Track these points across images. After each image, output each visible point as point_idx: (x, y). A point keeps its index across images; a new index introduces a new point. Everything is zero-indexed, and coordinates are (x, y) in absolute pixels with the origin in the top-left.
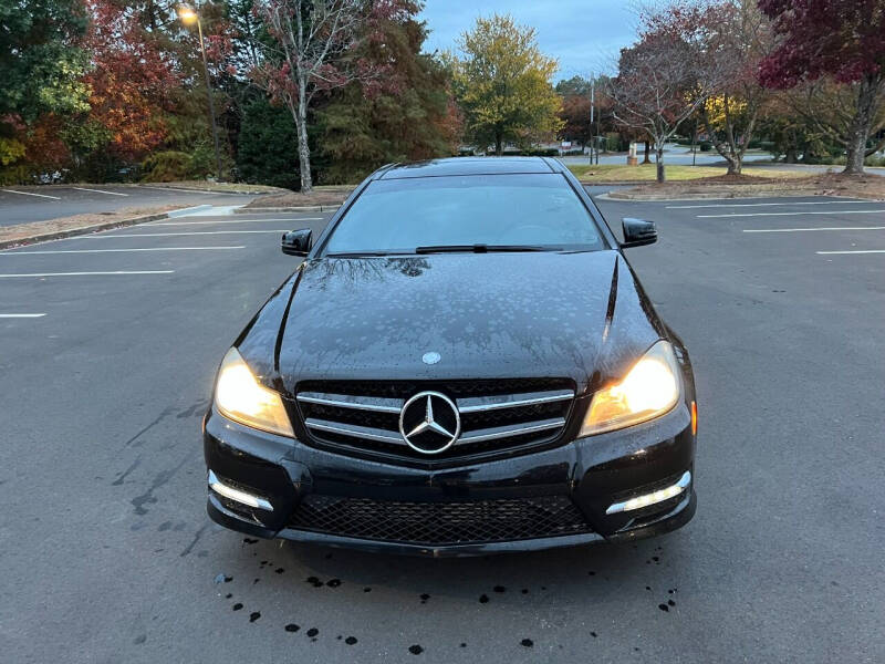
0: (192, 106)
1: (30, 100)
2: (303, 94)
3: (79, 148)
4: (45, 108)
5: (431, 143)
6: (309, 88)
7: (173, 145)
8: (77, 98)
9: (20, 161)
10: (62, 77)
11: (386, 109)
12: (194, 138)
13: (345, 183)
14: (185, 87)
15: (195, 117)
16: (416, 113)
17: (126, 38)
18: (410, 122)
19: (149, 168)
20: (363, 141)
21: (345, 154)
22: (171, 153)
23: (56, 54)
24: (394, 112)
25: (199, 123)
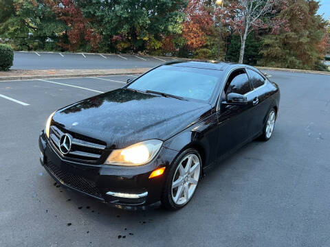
0: (215, 33)
1: (166, 29)
2: (246, 30)
3: (177, 45)
4: (169, 32)
5: (309, 53)
6: (250, 28)
7: (206, 46)
8: (178, 29)
9: (160, 48)
10: (176, 22)
11: (291, 37)
12: (213, 45)
13: (266, 66)
14: (216, 26)
15: (216, 37)
16: (304, 40)
17: (200, 10)
18: (301, 44)
19: (197, 54)
20: (277, 50)
21: (268, 55)
22: (205, 50)
23: (176, 15)
24: (295, 39)
25: (216, 39)
